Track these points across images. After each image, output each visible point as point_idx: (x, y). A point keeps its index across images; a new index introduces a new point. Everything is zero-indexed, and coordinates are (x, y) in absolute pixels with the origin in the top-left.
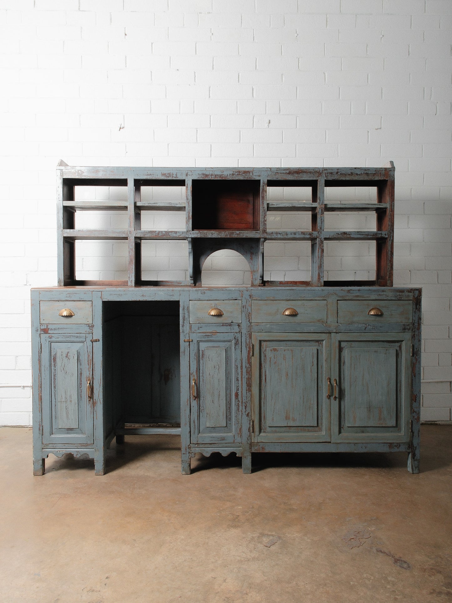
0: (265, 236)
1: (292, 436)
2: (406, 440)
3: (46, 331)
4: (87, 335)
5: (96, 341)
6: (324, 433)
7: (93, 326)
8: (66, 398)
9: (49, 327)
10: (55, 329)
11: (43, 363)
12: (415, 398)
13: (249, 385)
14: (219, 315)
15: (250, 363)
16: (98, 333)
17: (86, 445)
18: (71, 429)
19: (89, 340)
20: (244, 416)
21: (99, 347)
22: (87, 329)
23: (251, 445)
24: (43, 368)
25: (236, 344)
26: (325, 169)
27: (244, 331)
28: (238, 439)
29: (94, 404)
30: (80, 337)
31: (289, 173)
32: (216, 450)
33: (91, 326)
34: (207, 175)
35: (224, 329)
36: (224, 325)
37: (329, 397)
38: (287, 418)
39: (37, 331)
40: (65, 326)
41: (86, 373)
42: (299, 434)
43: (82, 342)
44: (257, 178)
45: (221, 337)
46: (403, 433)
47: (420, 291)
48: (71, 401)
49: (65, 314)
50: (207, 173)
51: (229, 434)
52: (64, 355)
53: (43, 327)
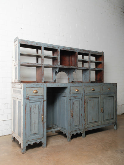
0: (78, 68)
1: (94, 124)
2: (115, 121)
3: (28, 99)
4: (42, 99)
5: (45, 101)
6: (100, 122)
7: (44, 96)
8: (34, 122)
9: (29, 97)
10: (31, 98)
11: (27, 111)
12: (116, 110)
13: (85, 111)
14: (78, 91)
15: (85, 105)
16: (45, 98)
17: (41, 138)
18: (36, 134)
19: (42, 101)
20: (84, 121)
21: (45, 103)
22: (42, 97)
23: (85, 129)
24: (27, 113)
25: (82, 99)
26: (91, 51)
27: (83, 95)
28: (82, 128)
29: (44, 123)
30: (40, 100)
31: (83, 51)
32: (77, 132)
33: (43, 96)
34: (64, 49)
35: (79, 95)
36: (79, 94)
37: (101, 112)
38: (93, 120)
39: (25, 99)
40: (35, 96)
41: (41, 113)
42: (95, 124)
43: (40, 102)
44: (76, 51)
45: (78, 97)
46: (114, 120)
47: (117, 83)
48: (36, 123)
49: (35, 92)
50: (64, 48)
51: (80, 127)
52: (34, 107)
53: (27, 97)
